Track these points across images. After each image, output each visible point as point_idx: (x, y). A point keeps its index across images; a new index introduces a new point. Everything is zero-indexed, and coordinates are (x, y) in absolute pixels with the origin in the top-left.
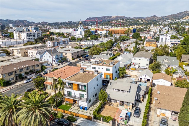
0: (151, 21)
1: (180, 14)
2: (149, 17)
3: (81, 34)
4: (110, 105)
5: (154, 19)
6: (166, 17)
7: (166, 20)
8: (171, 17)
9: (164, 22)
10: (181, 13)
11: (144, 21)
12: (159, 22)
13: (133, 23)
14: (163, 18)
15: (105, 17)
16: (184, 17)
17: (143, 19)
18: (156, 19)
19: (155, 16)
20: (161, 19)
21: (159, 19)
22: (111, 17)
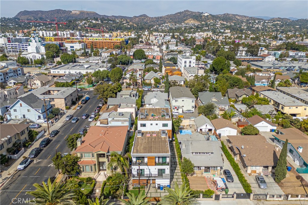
0: (141, 23)
1: (179, 15)
2: (137, 17)
3: (38, 52)
4: (192, 175)
5: (145, 20)
6: (161, 18)
7: (162, 24)
8: (168, 19)
9: (160, 26)
10: (180, 13)
11: (131, 23)
12: (153, 26)
13: (114, 27)
14: (158, 19)
15: (58, 11)
16: (185, 20)
17: (128, 21)
18: (147, 20)
19: (145, 16)
20: (154, 22)
21: (152, 21)
22: (71, 12)
